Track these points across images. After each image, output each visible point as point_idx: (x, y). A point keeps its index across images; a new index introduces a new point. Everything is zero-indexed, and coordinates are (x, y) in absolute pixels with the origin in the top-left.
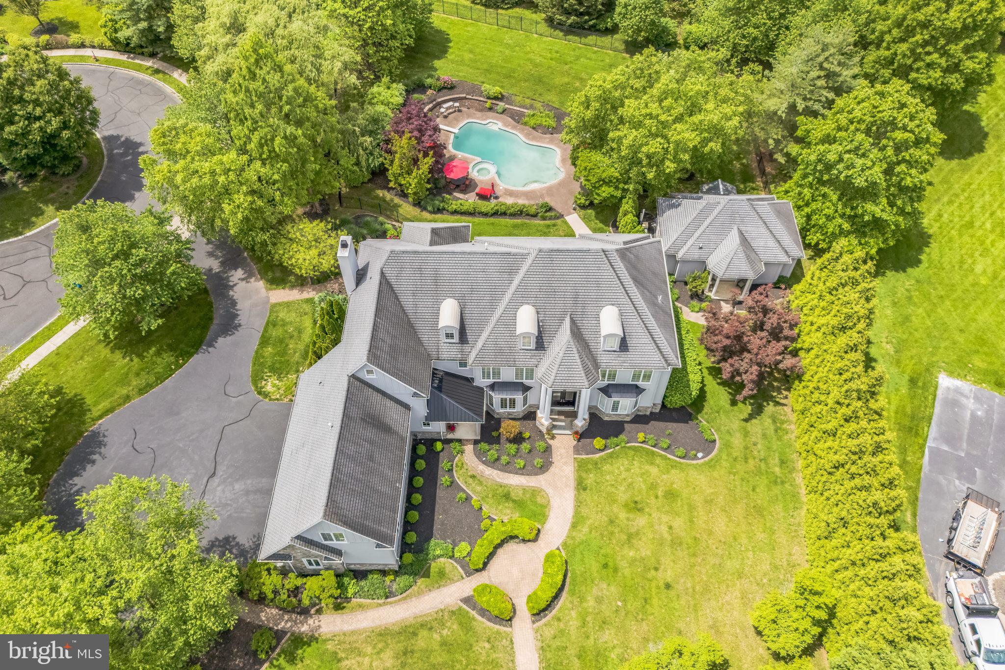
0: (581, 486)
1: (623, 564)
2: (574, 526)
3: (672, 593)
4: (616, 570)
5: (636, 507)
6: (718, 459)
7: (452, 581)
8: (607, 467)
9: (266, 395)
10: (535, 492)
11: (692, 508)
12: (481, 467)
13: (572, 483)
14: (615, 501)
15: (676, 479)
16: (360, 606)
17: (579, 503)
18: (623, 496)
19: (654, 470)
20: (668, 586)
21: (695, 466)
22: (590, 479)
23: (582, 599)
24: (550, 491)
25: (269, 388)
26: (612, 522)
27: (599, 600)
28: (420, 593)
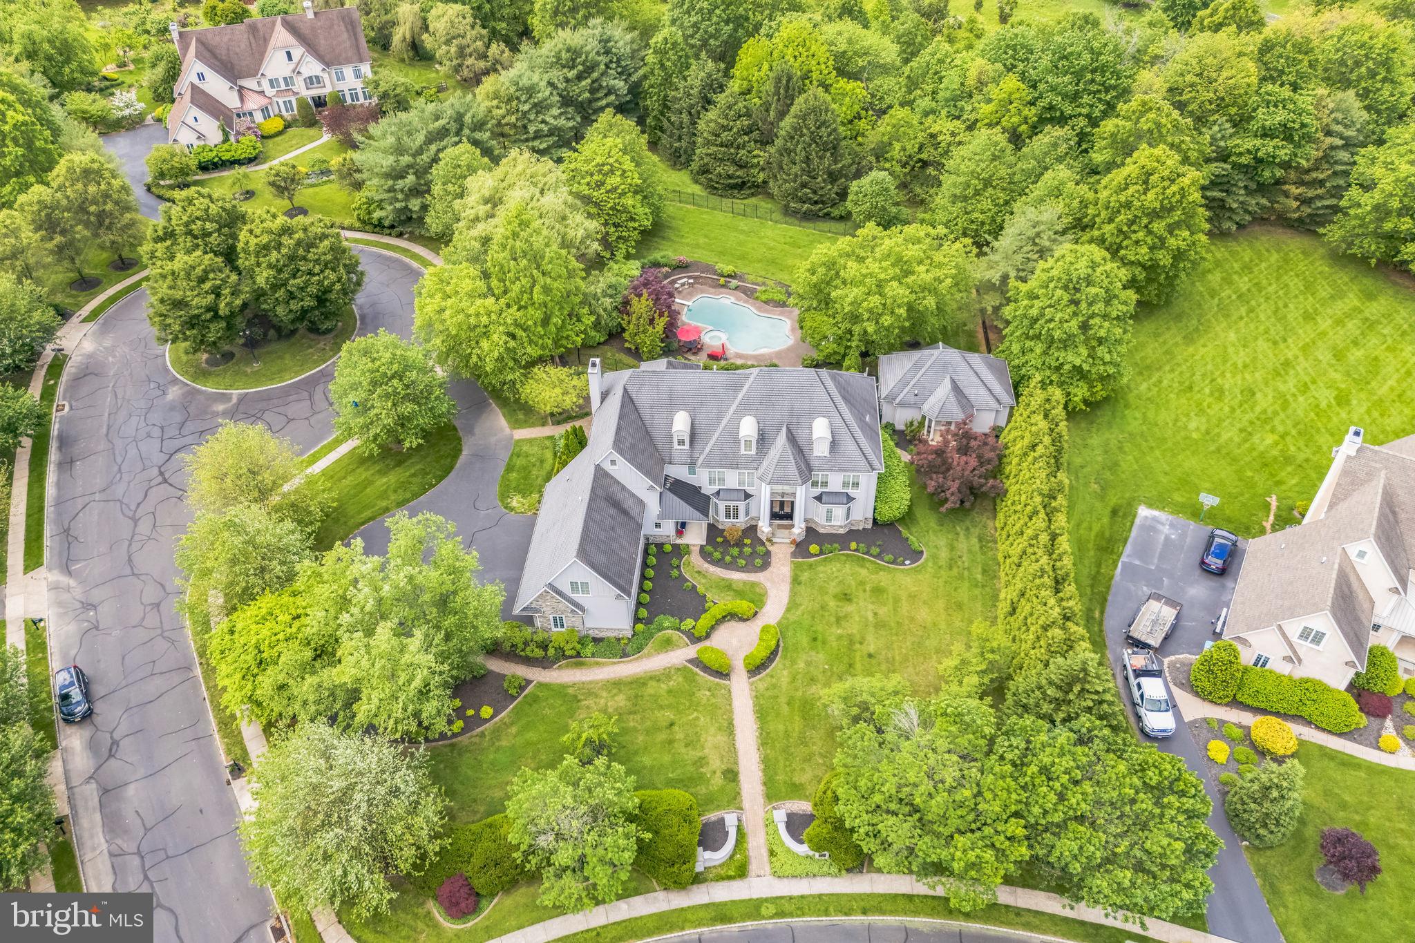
0: (796, 581)
1: (832, 638)
2: (788, 610)
3: (874, 661)
4: (824, 643)
5: (846, 597)
6: (924, 566)
7: (678, 647)
8: (821, 568)
9: (512, 509)
10: (754, 585)
11: (897, 600)
12: (706, 565)
13: (788, 580)
14: (827, 593)
15: (884, 578)
16: (597, 663)
17: (793, 594)
18: (833, 588)
19: (864, 572)
20: (870, 656)
21: (902, 571)
22: (805, 576)
23: (794, 662)
24: (768, 585)
25: (514, 504)
27: (808, 664)
28: (649, 656)
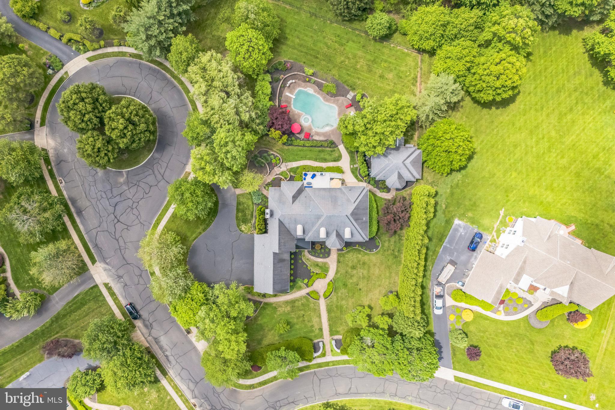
0: (339, 262)
1: (349, 284)
2: (336, 274)
3: (361, 291)
4: (347, 286)
5: (353, 268)
6: (380, 251)
7: (303, 289)
8: (346, 256)
9: (242, 231)
10: (325, 264)
11: (369, 267)
12: (310, 256)
13: (336, 260)
14: (348, 266)
15: (366, 258)
17: (338, 267)
18: (350, 264)
19: (360, 256)
20: (360, 289)
21: (372, 254)
22: (342, 259)
23: (337, 293)
24: (330, 263)
25: (243, 229)
26: (346, 272)
28: (295, 292)
